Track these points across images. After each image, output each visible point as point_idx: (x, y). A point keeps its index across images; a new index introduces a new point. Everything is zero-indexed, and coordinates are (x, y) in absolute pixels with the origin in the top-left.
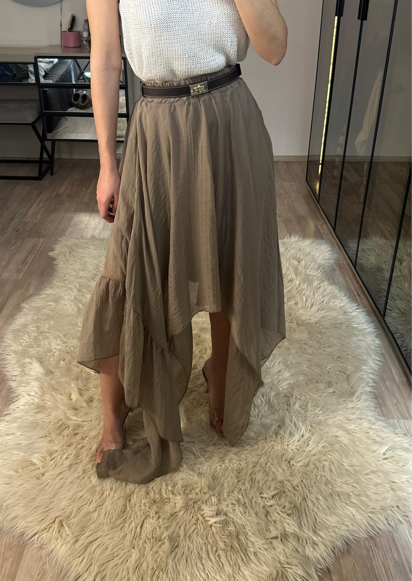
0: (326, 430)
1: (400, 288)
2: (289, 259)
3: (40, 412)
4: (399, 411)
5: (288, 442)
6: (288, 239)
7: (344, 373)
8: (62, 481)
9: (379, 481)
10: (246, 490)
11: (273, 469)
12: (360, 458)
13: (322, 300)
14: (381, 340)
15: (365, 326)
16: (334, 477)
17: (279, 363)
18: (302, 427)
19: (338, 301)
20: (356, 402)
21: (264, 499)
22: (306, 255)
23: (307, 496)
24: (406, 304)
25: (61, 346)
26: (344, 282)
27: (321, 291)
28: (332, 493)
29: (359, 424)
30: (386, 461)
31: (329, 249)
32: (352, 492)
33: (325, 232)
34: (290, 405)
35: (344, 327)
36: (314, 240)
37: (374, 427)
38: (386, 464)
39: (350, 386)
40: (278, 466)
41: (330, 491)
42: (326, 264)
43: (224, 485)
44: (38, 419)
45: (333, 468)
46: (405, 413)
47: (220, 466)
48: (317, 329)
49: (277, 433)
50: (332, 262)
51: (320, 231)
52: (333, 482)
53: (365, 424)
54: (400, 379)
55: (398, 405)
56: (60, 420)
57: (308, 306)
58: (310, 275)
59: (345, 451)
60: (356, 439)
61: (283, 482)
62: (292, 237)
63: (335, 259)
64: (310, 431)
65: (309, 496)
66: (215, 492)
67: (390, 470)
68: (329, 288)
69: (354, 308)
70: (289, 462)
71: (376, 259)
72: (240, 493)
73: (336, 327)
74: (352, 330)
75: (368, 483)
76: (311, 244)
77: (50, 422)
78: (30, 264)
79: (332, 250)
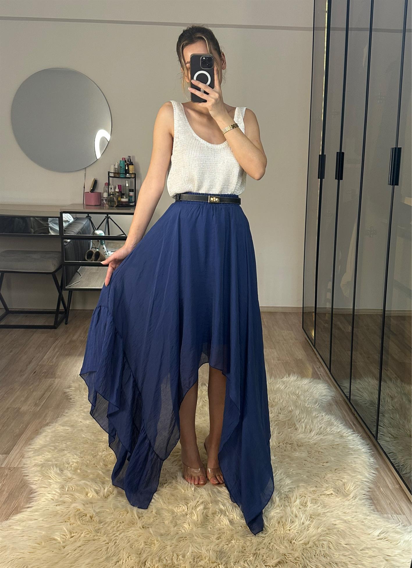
0: (324, 519)
1: (392, 419)
2: (289, 394)
3: (59, 505)
4: (392, 509)
5: (290, 527)
6: (288, 378)
7: (341, 481)
8: (82, 552)
9: (373, 554)
10: (251, 561)
11: (276, 547)
12: (357, 539)
13: (320, 426)
14: (375, 458)
15: (360, 447)
16: (333, 552)
17: (281, 474)
18: (303, 516)
19: (335, 427)
20: (352, 501)
21: (268, 567)
22: (305, 392)
23: (308, 565)
24: (398, 430)
25: (77, 460)
26: (340, 414)
27: (318, 420)
28: (331, 563)
29: (355, 516)
30: (379, 541)
31: (326, 387)
32: (349, 561)
33: (322, 374)
34: (291, 503)
35: (340, 448)
36: (312, 379)
37: (368, 518)
38: (380, 543)
39: (347, 490)
40: (281, 545)
41: (328, 560)
42: (324, 400)
43: (231, 557)
44: (58, 509)
45: (331, 546)
46: (398, 510)
47: (227, 545)
48: (316, 449)
49: (279, 522)
50: (330, 398)
51: (317, 373)
52: (332, 555)
53: (360, 516)
54: (393, 486)
55: (392, 505)
56: (78, 511)
57: (307, 432)
58: (309, 407)
59: (342, 534)
60: (352, 526)
61: (285, 555)
62: (291, 376)
63: (332, 396)
64: (309, 520)
65: (309, 564)
66: (222, 561)
67: (384, 547)
68: (327, 418)
69: (350, 433)
70: (291, 542)
71: (369, 396)
72: (246, 563)
73: (333, 448)
74: (347, 450)
75: (364, 556)
76: (309, 383)
77: (69, 512)
78: (46, 400)
79: (329, 389)
